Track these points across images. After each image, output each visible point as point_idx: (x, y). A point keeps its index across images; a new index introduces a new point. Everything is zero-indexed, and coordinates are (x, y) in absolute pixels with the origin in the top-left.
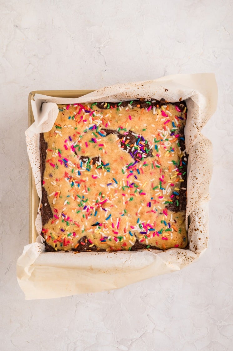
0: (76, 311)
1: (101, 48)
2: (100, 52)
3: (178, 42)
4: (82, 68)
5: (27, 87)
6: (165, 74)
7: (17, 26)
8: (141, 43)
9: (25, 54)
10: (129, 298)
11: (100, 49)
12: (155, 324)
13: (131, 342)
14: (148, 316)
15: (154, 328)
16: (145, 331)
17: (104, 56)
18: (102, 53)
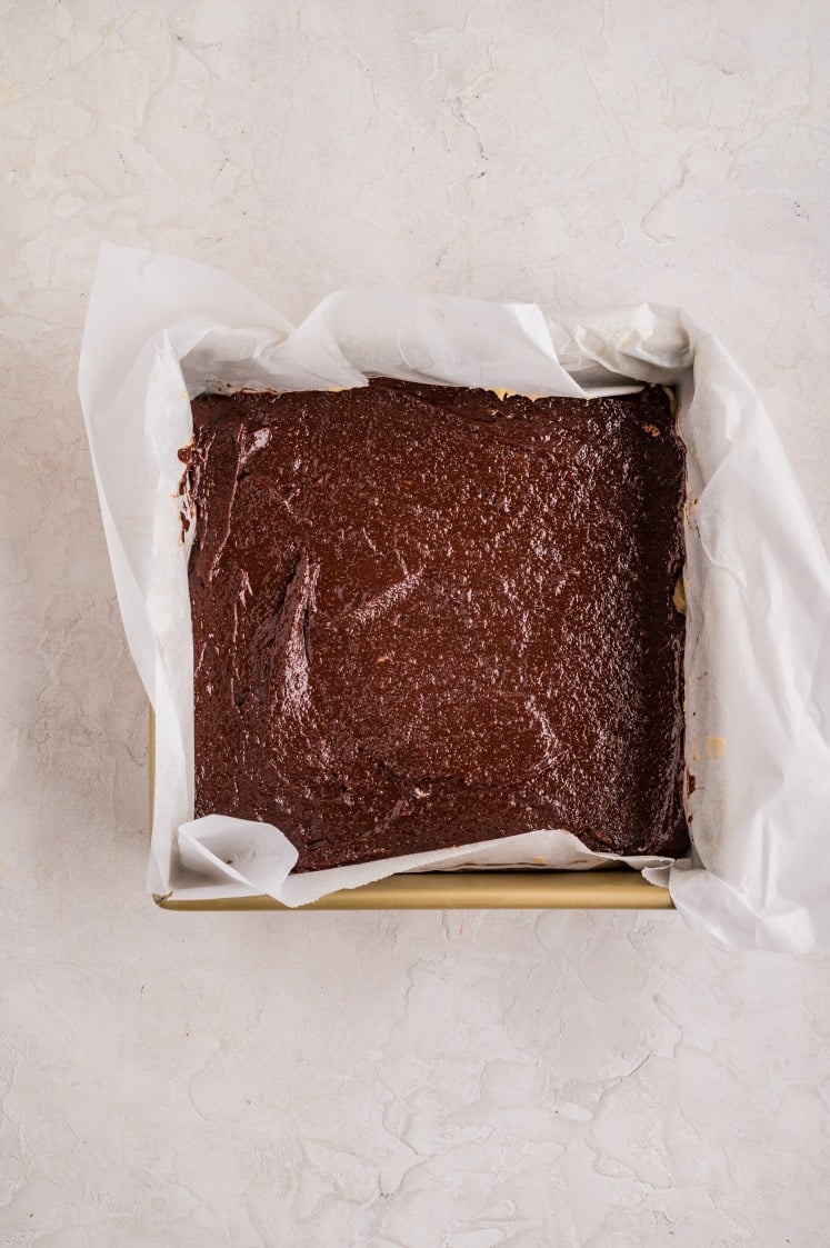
0: (408, 991)
1: (465, 101)
2: (462, 116)
3: (724, 72)
4: (402, 171)
5: (219, 240)
6: (683, 181)
7: (180, 38)
8: (598, 79)
9: (208, 129)
10: (588, 943)
11: (460, 103)
12: (680, 1028)
13: (601, 1091)
14: (656, 1000)
15: (680, 1042)
16: (647, 1053)
17: (475, 128)
18: (468, 118)
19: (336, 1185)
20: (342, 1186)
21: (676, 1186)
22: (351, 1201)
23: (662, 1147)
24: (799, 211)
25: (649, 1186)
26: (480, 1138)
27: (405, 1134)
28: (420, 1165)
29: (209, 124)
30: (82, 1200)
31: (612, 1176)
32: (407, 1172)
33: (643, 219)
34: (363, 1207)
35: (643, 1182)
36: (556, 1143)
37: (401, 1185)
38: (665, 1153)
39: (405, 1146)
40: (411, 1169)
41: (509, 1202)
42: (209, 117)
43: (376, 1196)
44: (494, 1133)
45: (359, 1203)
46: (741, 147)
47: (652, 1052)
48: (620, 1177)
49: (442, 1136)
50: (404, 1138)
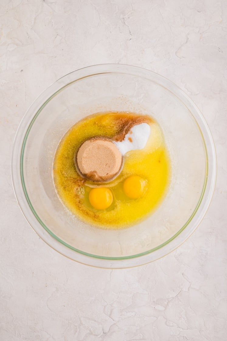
19: (90, 330)
20: (92, 330)
21: (189, 329)
22: (95, 335)
23: (185, 317)
24: (220, 50)
25: (182, 329)
26: (132, 316)
27: (110, 314)
28: (115, 324)
29: (53, 25)
30: (15, 336)
31: (171, 326)
32: (111, 326)
33: (176, 52)
34: (98, 337)
35: (180, 328)
36: (155, 317)
37: (109, 330)
38: (186, 319)
39: (110, 319)
40: (112, 325)
41: (141, 335)
42: (52, 23)
43: (102, 334)
44: (137, 314)
45: (97, 336)
46: (203, 32)
47: (182, 289)
48: (173, 326)
49: (121, 315)
50: (110, 317)
